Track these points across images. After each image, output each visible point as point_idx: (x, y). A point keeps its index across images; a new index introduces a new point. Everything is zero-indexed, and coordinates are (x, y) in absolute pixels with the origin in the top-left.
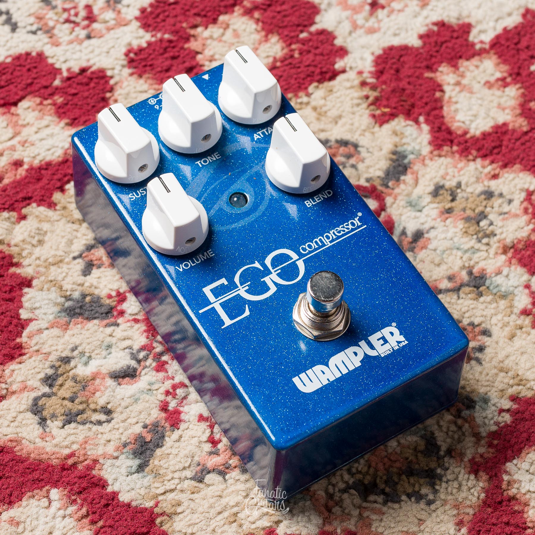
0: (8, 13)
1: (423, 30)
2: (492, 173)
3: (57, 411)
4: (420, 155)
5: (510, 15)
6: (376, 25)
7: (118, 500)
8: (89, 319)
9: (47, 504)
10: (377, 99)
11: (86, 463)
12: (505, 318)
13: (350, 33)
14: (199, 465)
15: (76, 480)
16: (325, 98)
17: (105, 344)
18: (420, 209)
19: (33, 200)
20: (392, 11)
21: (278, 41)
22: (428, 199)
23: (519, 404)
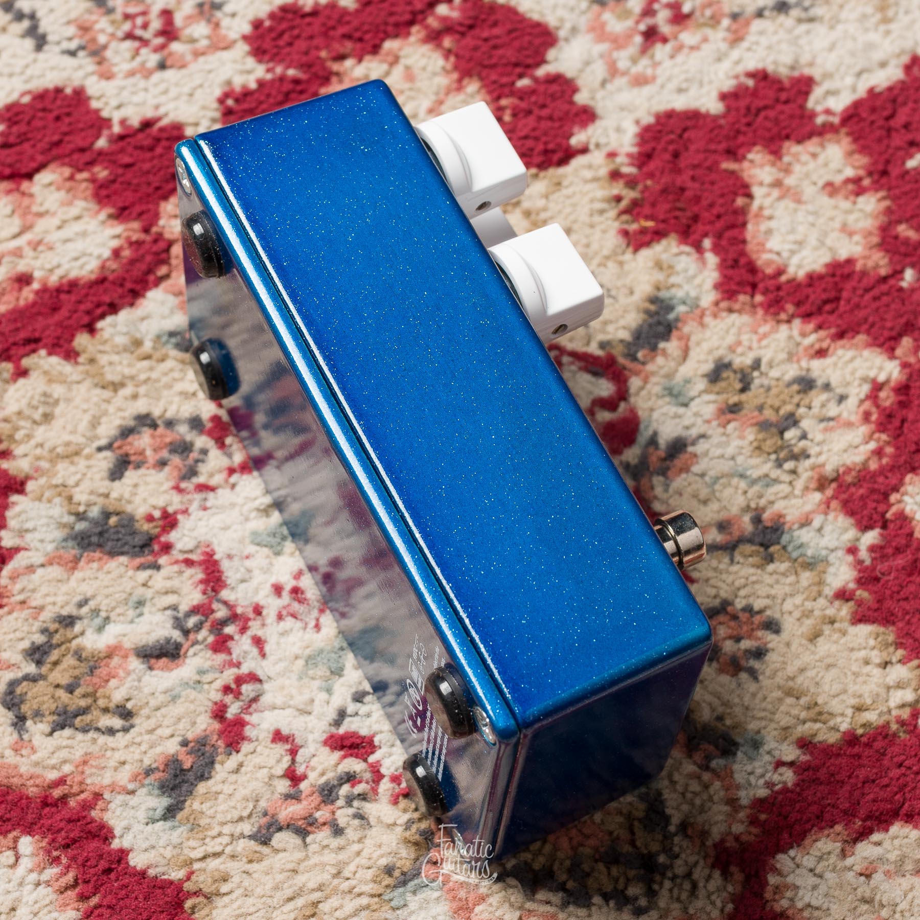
0: (32, 16)
1: (728, 85)
2: (817, 347)
3: (45, 707)
4: (698, 306)
5: (883, 65)
6: (649, 72)
7: (127, 863)
8: (113, 554)
9: (12, 860)
10: (635, 203)
11: (83, 796)
12: (806, 603)
13: (604, 83)
14: (265, 814)
15: (62, 824)
16: (546, 196)
17: (135, 598)
18: (686, 400)
19: (41, 344)
20: (680, 48)
21: (478, 91)
22: (701, 385)
23: (812, 754)
